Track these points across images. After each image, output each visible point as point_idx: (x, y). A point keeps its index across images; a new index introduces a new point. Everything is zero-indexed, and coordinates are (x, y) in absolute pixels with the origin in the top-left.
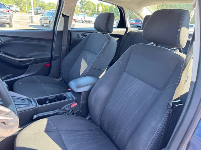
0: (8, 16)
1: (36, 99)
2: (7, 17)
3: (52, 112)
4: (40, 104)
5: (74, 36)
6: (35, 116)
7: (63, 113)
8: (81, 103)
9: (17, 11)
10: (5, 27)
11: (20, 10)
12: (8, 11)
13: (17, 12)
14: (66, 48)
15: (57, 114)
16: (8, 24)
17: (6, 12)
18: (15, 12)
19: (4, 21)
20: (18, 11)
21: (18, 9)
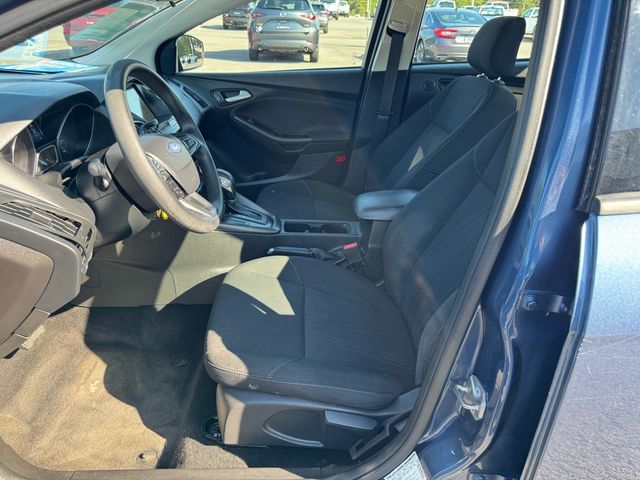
0: (312, 30)
1: (283, 221)
2: (307, 33)
3: (304, 251)
4: (286, 230)
5: (415, 87)
6: (272, 250)
7: (326, 260)
8: (370, 246)
9: (341, 14)
10: (302, 60)
11: (351, 9)
12: (314, 18)
13: (340, 18)
14: (387, 117)
15: (313, 256)
16: (308, 53)
17: (309, 20)
18: (335, 16)
19: (298, 46)
20: (343, 14)
21: (346, 9)
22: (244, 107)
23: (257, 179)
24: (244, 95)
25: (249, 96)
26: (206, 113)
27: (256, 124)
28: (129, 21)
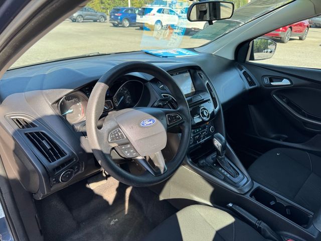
1: (256, 185)
6: (230, 205)
22: (283, 90)
23: (278, 139)
24: (285, 82)
25: (290, 83)
26: (250, 90)
27: (289, 103)
28: (225, 29)
